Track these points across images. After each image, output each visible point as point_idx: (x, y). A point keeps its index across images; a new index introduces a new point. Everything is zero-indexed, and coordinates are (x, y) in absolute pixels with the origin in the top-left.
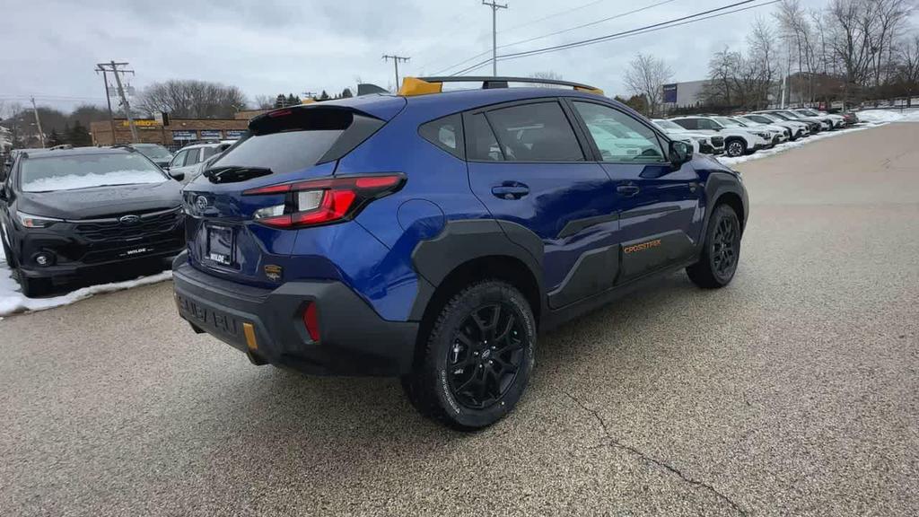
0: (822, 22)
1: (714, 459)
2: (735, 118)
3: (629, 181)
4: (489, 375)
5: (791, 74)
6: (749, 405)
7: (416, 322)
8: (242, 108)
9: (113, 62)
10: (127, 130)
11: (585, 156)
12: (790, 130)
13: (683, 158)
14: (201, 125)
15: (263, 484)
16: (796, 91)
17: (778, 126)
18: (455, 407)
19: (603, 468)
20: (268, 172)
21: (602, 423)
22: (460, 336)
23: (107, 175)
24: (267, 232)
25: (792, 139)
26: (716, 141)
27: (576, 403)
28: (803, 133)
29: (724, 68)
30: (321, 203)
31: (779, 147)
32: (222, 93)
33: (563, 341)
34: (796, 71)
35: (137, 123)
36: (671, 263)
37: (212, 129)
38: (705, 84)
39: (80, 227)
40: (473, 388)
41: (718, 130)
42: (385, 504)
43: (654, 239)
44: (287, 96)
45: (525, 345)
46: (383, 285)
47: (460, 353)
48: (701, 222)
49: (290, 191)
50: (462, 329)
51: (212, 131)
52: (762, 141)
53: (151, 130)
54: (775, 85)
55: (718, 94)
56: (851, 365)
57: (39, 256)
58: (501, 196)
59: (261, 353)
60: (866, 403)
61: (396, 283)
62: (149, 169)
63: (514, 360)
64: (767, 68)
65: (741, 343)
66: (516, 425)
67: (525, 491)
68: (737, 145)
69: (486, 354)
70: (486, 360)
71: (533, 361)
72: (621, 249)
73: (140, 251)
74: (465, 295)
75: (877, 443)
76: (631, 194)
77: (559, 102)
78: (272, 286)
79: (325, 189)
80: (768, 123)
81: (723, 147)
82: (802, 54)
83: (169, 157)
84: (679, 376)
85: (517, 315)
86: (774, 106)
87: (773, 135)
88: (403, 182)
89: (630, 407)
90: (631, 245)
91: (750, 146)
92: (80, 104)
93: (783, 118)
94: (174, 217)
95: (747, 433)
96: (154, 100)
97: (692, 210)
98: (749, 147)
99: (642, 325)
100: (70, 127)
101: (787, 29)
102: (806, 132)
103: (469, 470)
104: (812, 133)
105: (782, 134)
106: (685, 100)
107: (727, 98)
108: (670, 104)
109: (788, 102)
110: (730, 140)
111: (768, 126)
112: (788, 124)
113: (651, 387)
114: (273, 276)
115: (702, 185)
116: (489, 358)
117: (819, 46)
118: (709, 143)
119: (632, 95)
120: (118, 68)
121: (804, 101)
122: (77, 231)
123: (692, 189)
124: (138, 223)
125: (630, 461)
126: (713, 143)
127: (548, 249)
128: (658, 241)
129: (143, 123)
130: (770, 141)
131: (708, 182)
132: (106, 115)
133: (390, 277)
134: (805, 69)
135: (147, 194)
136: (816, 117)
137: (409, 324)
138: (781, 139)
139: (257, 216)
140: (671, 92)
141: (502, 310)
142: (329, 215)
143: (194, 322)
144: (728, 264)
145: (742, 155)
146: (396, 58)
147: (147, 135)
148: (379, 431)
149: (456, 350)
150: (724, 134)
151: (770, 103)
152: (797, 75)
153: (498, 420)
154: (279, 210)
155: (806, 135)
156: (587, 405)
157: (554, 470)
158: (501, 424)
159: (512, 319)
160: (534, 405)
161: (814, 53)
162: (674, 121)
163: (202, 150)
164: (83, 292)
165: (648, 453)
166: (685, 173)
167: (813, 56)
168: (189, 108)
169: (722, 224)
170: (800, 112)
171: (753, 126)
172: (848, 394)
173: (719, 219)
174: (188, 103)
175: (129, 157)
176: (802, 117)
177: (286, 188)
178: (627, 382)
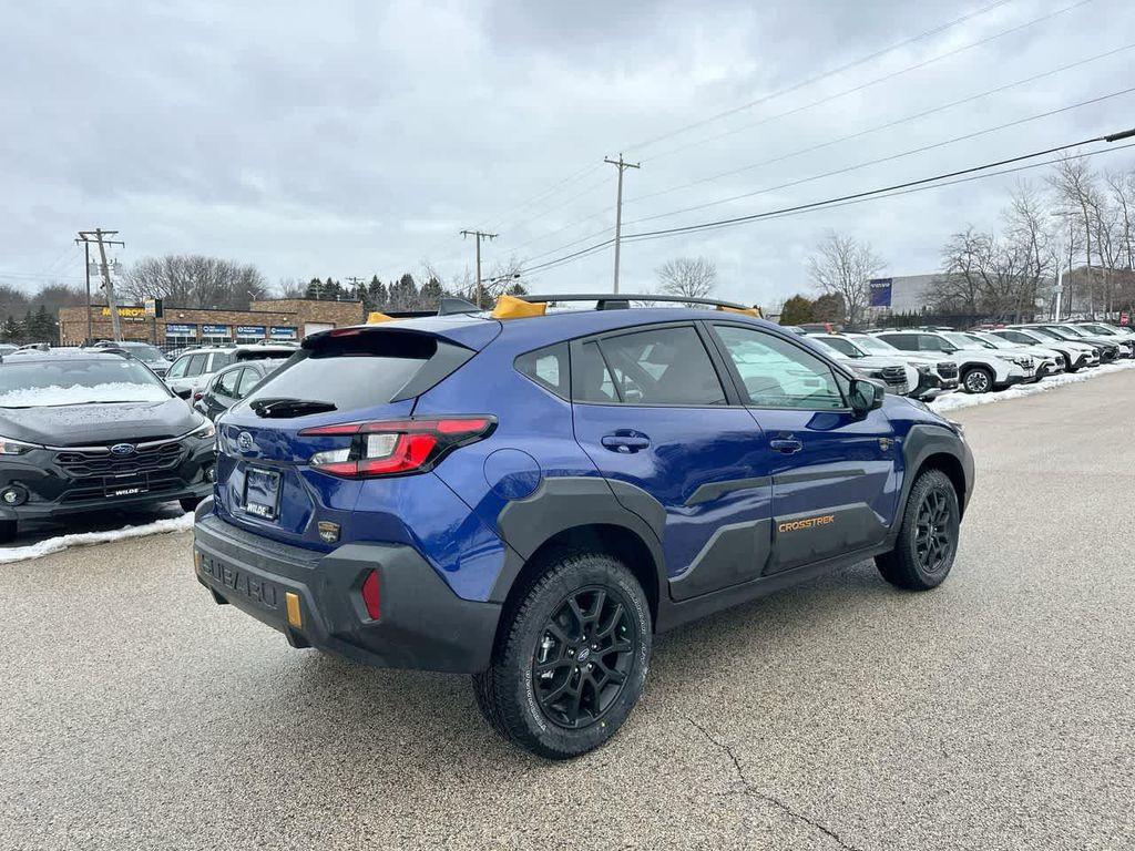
0: (1126, 190)
1: (887, 824)
2: (978, 335)
3: (789, 433)
4: (587, 683)
5: (1074, 267)
6: (946, 756)
7: (498, 603)
8: (261, 296)
9: (98, 230)
10: (107, 320)
11: (726, 398)
12: (1067, 357)
13: (870, 403)
14: (204, 317)
15: (291, 804)
16: (1081, 294)
17: (1047, 349)
18: (540, 723)
19: (733, 820)
20: (332, 408)
21: (736, 763)
22: (552, 626)
23: (96, 387)
24: (327, 482)
25: (1071, 369)
26: (946, 371)
27: (703, 735)
28: (1089, 360)
29: (966, 257)
30: (395, 449)
31: (1047, 382)
32: (235, 273)
33: (691, 649)
34: (1082, 265)
35: (120, 312)
36: (849, 549)
37: (219, 323)
38: (935, 281)
39: (64, 457)
40: (565, 698)
41: (949, 353)
42: (445, 840)
43: (824, 515)
44: (324, 282)
45: (636, 647)
46: (456, 555)
47: (551, 651)
48: (896, 495)
49: (357, 433)
50: (555, 618)
51: (217, 326)
52: (1020, 372)
53: (137, 322)
54: (1047, 285)
55: (957, 295)
56: (1105, 714)
57: (7, 492)
58: (613, 448)
59: (305, 633)
60: (1118, 768)
61: (473, 553)
62: (148, 382)
63: (621, 666)
64: (1034, 259)
65: (947, 669)
66: (619, 756)
67: (626, 841)
68: (978, 376)
69: (584, 654)
70: (583, 663)
71: (646, 670)
72: (773, 525)
73: (132, 491)
74: (560, 574)
75: (1125, 823)
76: (790, 450)
77: (695, 327)
78: (327, 548)
79: (400, 433)
80: (1032, 344)
81: (957, 379)
82: (1092, 239)
83: (164, 363)
84: (851, 710)
85: (627, 604)
86: (1046, 317)
87: (1037, 363)
88: (493, 428)
89: (778, 747)
90: (788, 522)
91: (1001, 378)
92: (48, 285)
93: (1057, 337)
94: (178, 449)
95: (939, 793)
96: (143, 280)
97: (884, 475)
98: (997, 380)
99: (806, 635)
100: (34, 314)
101: (1068, 200)
102: (1093, 359)
103: (554, 809)
104: (1103, 361)
105: (1053, 361)
106: (903, 304)
107: (970, 302)
108: (882, 309)
109: (1067, 311)
110: (968, 368)
111: (1032, 348)
112: (1065, 346)
113: (808, 721)
114: (328, 536)
115: (898, 440)
116: (588, 660)
117: (1119, 228)
118: (934, 372)
119: (820, 295)
120: (105, 238)
121: (1095, 310)
122: (58, 461)
123: (884, 447)
124: (134, 454)
125: (771, 817)
126: (939, 371)
127: (671, 520)
128: (831, 518)
129: (128, 312)
130: (1033, 372)
131: (908, 437)
132: (81, 300)
133: (465, 546)
134: (1095, 261)
135: (147, 416)
136: (1112, 337)
137: (489, 606)
138: (1052, 369)
139: (315, 461)
140: (881, 292)
141: (607, 597)
142: (403, 464)
143: (217, 589)
144: (939, 556)
145: (987, 391)
146: (478, 234)
147: (134, 329)
148: (437, 750)
149: (546, 645)
150: (959, 360)
151: (1040, 310)
152: (1084, 271)
153: (596, 748)
154: (342, 455)
155: (1094, 364)
156: (717, 738)
157: (666, 818)
158: (599, 754)
159: (619, 610)
160: (644, 730)
161: (1111, 237)
162: (879, 337)
163: (211, 356)
164: (55, 542)
165: (796, 808)
166: (874, 424)
167: (1108, 241)
168: (189, 293)
169: (930, 498)
170: (1085, 327)
171: (1006, 347)
172: (1094, 754)
173: (924, 492)
174: (189, 285)
175: (126, 365)
176: (1089, 335)
177: (354, 430)
178: (777, 712)
